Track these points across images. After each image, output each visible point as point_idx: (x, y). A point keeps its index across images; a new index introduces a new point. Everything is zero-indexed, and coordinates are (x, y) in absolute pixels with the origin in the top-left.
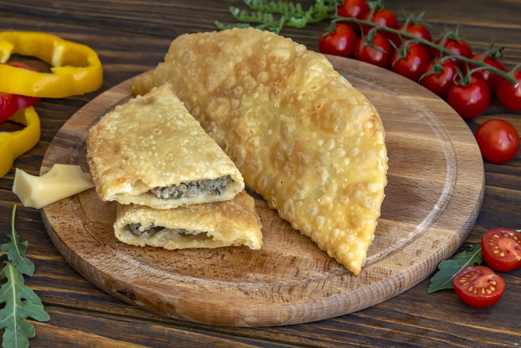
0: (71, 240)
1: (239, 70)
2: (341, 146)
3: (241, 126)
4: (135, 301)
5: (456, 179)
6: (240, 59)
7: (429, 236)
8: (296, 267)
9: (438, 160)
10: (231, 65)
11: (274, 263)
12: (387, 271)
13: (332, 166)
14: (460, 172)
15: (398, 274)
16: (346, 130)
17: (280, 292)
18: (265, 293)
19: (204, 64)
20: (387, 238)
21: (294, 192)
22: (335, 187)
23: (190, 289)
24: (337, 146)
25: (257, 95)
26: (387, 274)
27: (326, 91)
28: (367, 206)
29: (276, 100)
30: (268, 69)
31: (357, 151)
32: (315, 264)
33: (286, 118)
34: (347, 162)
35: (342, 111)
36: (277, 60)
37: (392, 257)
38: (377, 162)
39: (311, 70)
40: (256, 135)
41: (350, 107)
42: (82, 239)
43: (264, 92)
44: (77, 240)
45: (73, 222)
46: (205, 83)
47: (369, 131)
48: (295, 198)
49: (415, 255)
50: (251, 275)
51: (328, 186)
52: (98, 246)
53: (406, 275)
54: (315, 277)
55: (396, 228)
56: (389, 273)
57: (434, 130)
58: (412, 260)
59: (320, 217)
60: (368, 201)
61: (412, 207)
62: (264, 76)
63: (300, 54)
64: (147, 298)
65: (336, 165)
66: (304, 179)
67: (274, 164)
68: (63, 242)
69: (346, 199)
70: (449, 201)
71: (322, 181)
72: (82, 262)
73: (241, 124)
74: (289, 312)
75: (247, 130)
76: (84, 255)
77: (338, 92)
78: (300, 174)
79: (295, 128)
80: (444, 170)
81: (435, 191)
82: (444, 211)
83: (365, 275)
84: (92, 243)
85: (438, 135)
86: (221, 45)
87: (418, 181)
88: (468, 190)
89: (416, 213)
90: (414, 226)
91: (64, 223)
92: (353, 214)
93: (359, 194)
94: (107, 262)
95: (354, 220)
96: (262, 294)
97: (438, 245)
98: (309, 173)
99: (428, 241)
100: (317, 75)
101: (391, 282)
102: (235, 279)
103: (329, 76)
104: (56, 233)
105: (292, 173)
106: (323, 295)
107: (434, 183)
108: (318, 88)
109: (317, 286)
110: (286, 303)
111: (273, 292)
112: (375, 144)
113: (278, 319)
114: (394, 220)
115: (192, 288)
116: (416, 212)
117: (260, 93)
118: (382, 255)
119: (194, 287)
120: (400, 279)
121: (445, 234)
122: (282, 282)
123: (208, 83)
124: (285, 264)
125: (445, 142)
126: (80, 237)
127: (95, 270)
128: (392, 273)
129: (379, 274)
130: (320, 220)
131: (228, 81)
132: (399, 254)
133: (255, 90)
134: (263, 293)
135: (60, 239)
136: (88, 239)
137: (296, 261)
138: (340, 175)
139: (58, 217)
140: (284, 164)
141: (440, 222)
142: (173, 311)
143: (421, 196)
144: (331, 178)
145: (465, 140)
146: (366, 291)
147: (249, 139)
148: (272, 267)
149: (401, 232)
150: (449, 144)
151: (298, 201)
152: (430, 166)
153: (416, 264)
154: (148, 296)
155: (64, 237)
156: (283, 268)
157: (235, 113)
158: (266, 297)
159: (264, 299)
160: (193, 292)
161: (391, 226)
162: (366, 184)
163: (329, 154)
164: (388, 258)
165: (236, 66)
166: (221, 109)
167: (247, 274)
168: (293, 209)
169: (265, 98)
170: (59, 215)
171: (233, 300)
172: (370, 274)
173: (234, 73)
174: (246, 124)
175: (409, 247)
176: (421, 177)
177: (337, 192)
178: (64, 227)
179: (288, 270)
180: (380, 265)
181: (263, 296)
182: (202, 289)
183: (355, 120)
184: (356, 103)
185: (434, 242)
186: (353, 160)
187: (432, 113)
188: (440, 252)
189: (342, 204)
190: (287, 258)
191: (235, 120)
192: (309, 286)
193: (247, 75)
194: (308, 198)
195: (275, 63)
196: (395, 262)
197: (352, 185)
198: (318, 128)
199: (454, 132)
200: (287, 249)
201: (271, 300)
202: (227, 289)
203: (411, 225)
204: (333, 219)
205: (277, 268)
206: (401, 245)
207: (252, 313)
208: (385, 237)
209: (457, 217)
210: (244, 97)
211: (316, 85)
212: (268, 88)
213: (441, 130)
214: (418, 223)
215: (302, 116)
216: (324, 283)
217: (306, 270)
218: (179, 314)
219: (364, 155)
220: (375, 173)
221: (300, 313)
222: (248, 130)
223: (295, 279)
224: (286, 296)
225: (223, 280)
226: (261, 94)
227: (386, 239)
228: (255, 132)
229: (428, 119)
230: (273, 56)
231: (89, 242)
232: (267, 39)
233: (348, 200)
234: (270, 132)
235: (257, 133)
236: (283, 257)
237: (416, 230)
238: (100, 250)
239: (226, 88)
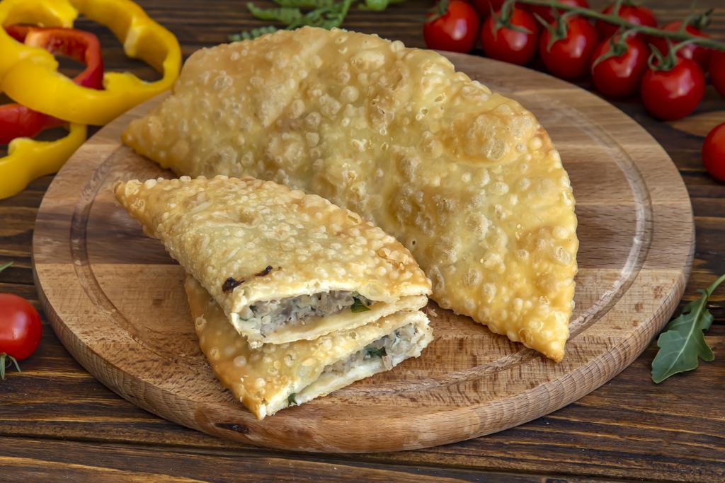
0: (124, 361)
1: (308, 88)
2: (500, 178)
3: (333, 170)
4: (247, 435)
5: (649, 197)
6: (304, 74)
7: (644, 281)
8: (469, 353)
9: (611, 173)
10: (293, 84)
11: (435, 352)
12: (604, 340)
13: (492, 208)
14: (650, 187)
15: (622, 342)
16: (504, 154)
17: (461, 391)
18: (439, 394)
19: (249, 88)
20: (584, 293)
21: (439, 254)
22: (503, 240)
23: (329, 406)
24: (494, 180)
25: (347, 121)
26: (605, 344)
27: (458, 102)
28: (560, 260)
29: (381, 125)
30: (354, 81)
31: (527, 184)
32: (495, 345)
33: (403, 148)
34: (514, 200)
35: (494, 127)
36: (367, 67)
37: (603, 319)
38: (561, 195)
39: (428, 74)
40: (360, 179)
41: (504, 120)
42: (140, 359)
43: (358, 116)
44: (134, 361)
45: (116, 336)
46: (256, 115)
47: (537, 152)
48: (441, 262)
49: (635, 311)
50: (409, 373)
51: (491, 239)
52: (167, 364)
53: (631, 342)
54: (503, 363)
55: (590, 278)
56: (607, 341)
57: (588, 133)
58: (634, 319)
59: (488, 285)
60: (560, 253)
61: (603, 245)
62: (352, 93)
63: (401, 55)
64: (267, 427)
65: (499, 207)
66: (451, 233)
67: (396, 218)
68: (113, 366)
69: (524, 253)
70: (652, 230)
71: (481, 233)
72: (154, 391)
73: (333, 167)
74: (481, 417)
75: (343, 173)
76: (153, 380)
77: (477, 102)
78: (443, 227)
79: (420, 161)
80: (625, 187)
81: (625, 217)
82: (650, 244)
83: (574, 349)
84: (156, 361)
85: (596, 139)
86: (270, 56)
87: (595, 208)
88: (672, 210)
89: (611, 253)
90: (616, 271)
91: (103, 339)
92: (538, 274)
93: (543, 244)
94: (191, 385)
95: (543, 282)
96: (436, 397)
97: (663, 293)
98: (458, 222)
99: (645, 289)
100: (438, 80)
101: (614, 354)
102: (388, 383)
103: (456, 80)
104: (97, 355)
105: (429, 227)
106: (525, 386)
107: (619, 207)
108: (445, 100)
109: (512, 375)
110: (477, 405)
111: (450, 392)
112: (550, 170)
113: (466, 429)
114: (585, 267)
115: (330, 403)
116: (611, 251)
117: (351, 118)
118: (585, 318)
119: (333, 402)
120: (624, 349)
121: (667, 276)
122: (457, 377)
123: (262, 114)
124: (451, 350)
125: (609, 147)
126: (135, 356)
127: (176, 399)
128: (612, 341)
129: (594, 346)
130: (488, 289)
131: (293, 107)
132: (610, 314)
133: (341, 114)
134: (438, 396)
135: (107, 363)
136: (149, 356)
137: (466, 344)
138: (508, 221)
139: (92, 332)
140: (414, 215)
141: (651, 260)
142: (308, 441)
143: (608, 228)
144: (494, 227)
145: (638, 141)
146: (583, 372)
147: (348, 186)
148: (434, 357)
149: (602, 282)
150: (616, 149)
151: (448, 266)
152: (604, 185)
153: (641, 325)
154: (269, 425)
155: (114, 359)
156: (450, 356)
157: (316, 153)
158: (443, 400)
159: (442, 404)
160: (334, 408)
161: (582, 276)
162: (550, 228)
163: (483, 192)
164: (598, 322)
165: (301, 84)
166: (291, 149)
167: (403, 373)
168: (442, 279)
169: (363, 124)
170: (92, 330)
171: (398, 412)
172: (581, 347)
173: (299, 95)
174: (341, 166)
175: (622, 301)
176: (596, 202)
177: (507, 246)
178: (107, 346)
179: (459, 358)
180: (590, 332)
181: (439, 400)
182: (346, 403)
183: (516, 138)
184: (513, 114)
185: (655, 290)
186: (523, 195)
187: (574, 110)
188: (667, 302)
189: (518, 261)
190: (451, 342)
191: (319, 163)
192: (500, 377)
193: (323, 94)
194: (463, 260)
195: (365, 71)
196: (610, 326)
197: (530, 231)
198: (458, 156)
199: (618, 132)
200: (445, 329)
201: (453, 404)
202: (382, 398)
203: (612, 271)
204: (510, 285)
205: (443, 358)
206: (608, 300)
207: (429, 427)
208: (581, 293)
209: (673, 250)
210: (326, 127)
211: (441, 95)
212: (362, 110)
213: (598, 132)
214: (621, 266)
215: (429, 142)
216: (520, 370)
217: (486, 354)
218: (318, 445)
219: (540, 186)
220: (560, 211)
221: (498, 417)
222: (345, 174)
223: (474, 370)
224: (472, 395)
225: (371, 387)
226: (354, 120)
227: (583, 296)
228: (356, 175)
229: (571, 118)
230: (360, 62)
231: (152, 360)
232: (340, 40)
233: (527, 254)
234: (381, 173)
235: (359, 177)
236: (445, 341)
237: (620, 276)
238: (172, 370)
239: (291, 117)
